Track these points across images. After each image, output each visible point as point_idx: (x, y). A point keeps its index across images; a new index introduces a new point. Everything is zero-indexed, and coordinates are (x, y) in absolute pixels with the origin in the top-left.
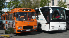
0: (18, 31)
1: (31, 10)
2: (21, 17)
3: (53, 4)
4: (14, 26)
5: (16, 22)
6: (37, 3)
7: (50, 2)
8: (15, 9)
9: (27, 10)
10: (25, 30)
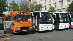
0: (16, 31)
1: (27, 13)
2: (19, 19)
3: (46, 9)
4: (12, 27)
5: (14, 23)
6: (33, 8)
7: (43, 7)
8: (14, 12)
9: (24, 13)
10: (22, 31)
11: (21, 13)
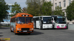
11: (22, 15)
